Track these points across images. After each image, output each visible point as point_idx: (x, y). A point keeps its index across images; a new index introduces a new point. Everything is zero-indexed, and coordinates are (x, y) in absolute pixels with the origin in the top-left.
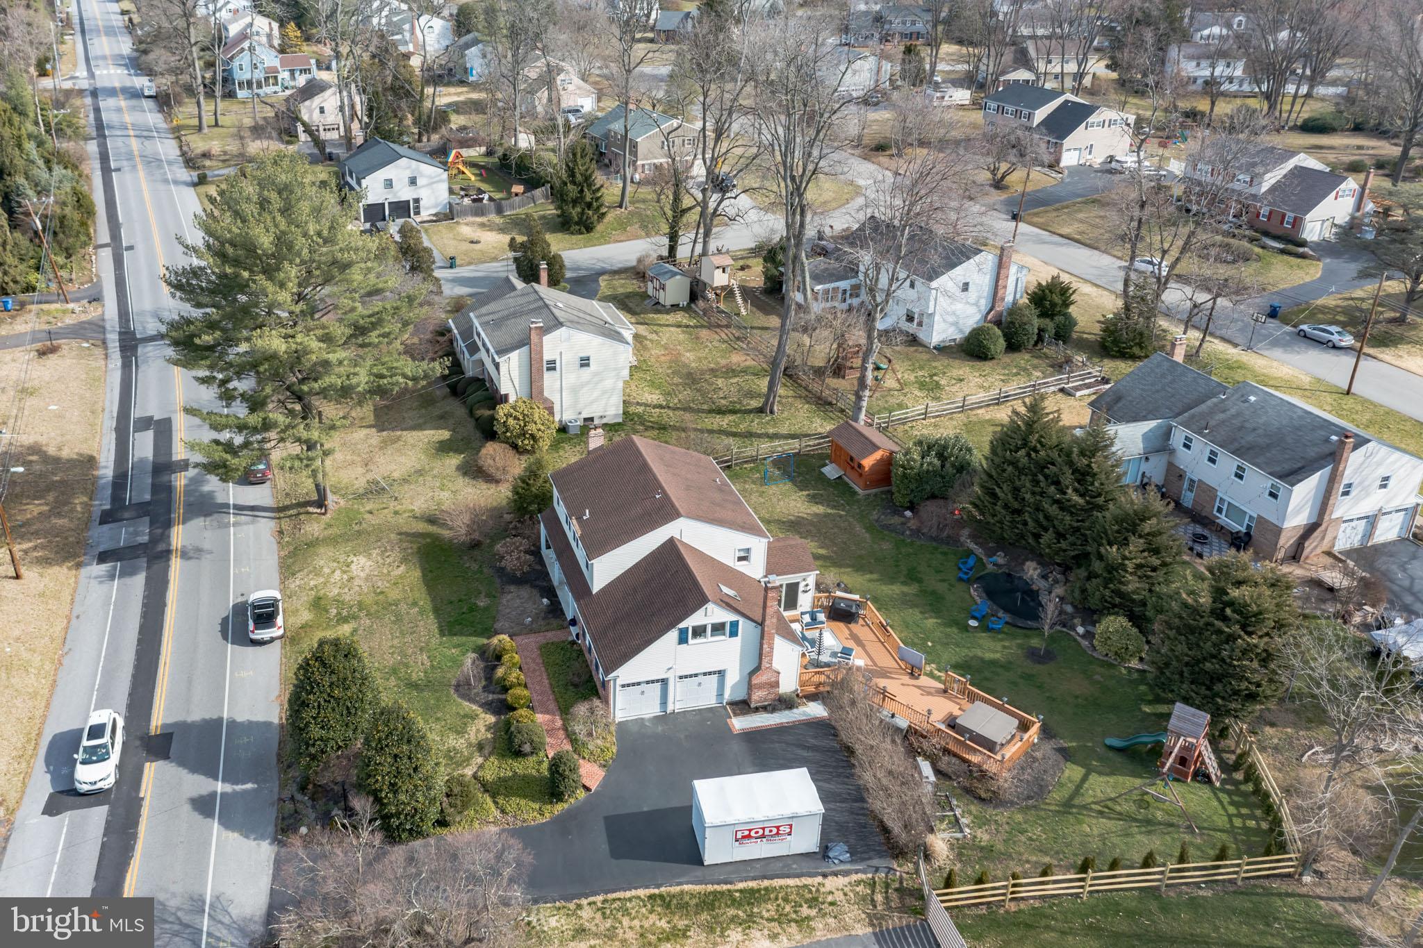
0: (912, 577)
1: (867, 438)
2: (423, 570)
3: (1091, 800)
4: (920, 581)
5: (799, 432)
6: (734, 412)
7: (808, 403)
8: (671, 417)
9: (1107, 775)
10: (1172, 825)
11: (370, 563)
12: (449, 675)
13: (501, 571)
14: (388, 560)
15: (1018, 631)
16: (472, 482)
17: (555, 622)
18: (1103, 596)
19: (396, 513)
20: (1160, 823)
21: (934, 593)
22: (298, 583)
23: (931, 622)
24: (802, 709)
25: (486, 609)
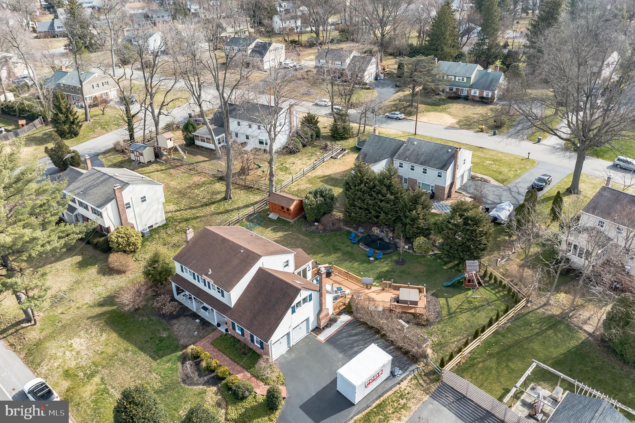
0: (336, 249)
1: (286, 197)
2: (116, 331)
3: (455, 308)
4: (339, 249)
5: (247, 203)
6: (213, 203)
7: (241, 190)
8: (188, 214)
9: (452, 297)
10: (483, 306)
11: (82, 340)
12: (174, 378)
13: (164, 316)
14: (93, 335)
15: (388, 255)
16: (110, 277)
17: (209, 329)
18: (413, 231)
19: (78, 308)
20: (479, 307)
21: (348, 252)
22: (46, 368)
23: (356, 264)
24: (339, 320)
25: (169, 337)
